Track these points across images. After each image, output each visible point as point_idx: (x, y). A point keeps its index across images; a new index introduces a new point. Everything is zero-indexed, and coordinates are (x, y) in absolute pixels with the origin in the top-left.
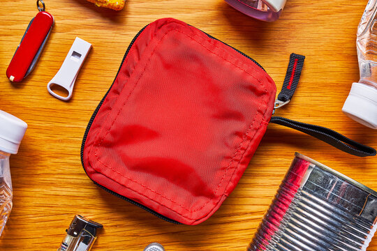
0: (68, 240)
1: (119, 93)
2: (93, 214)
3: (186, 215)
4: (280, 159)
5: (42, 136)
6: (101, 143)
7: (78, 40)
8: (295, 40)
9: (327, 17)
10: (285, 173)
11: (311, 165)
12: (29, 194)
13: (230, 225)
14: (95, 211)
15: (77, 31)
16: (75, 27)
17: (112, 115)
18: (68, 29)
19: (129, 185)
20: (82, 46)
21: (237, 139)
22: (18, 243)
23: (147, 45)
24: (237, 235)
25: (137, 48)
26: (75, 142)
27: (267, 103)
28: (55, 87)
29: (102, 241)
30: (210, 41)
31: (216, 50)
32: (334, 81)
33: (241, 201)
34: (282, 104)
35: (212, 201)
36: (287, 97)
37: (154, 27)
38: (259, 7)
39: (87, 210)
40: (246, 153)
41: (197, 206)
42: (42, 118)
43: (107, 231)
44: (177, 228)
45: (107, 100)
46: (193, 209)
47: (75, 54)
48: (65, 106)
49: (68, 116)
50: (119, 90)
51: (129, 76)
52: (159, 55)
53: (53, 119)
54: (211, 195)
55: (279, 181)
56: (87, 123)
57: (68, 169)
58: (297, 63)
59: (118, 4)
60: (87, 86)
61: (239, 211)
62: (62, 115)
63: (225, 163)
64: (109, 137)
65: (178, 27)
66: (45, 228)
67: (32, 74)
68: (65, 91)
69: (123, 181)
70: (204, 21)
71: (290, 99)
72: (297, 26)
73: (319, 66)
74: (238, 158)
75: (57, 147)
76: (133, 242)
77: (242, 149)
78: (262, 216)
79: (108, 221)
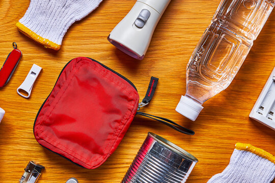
0: (25, 174)
2: (39, 161)
3: (88, 163)
5: (13, 117)
6: (44, 124)
7: (34, 65)
8: (154, 69)
9: (172, 57)
10: (143, 142)
12: (5, 148)
13: (114, 170)
14: (41, 159)
15: (34, 60)
16: (34, 58)
17: (50, 109)
18: (29, 59)
19: (59, 146)
20: (36, 69)
21: (116, 124)
23: (70, 72)
25: (65, 72)
26: (31, 121)
27: (134, 106)
28: (21, 90)
29: (44, 176)
33: (122, 156)
34: (144, 104)
35: (102, 157)
36: (147, 101)
37: (75, 61)
39: (37, 159)
40: (122, 132)
41: (95, 159)
42: (13, 107)
43: (47, 170)
44: (85, 171)
45: (48, 101)
46: (92, 161)
47: (32, 73)
48: (27, 101)
49: (28, 106)
50: (55, 96)
51: (60, 88)
52: (77, 77)
53: (20, 108)
54: (102, 154)
55: (140, 146)
57: (27, 136)
58: (154, 84)
59: (56, 47)
60: (39, 90)
61: (120, 162)
62: (25, 106)
63: (110, 137)
64: (48, 121)
65: (88, 63)
66: (13, 167)
67: (9, 83)
68: (26, 93)
69: (55, 144)
70: (104, 57)
71: (149, 102)
72: (156, 61)
73: (167, 84)
74: (117, 134)
75: (21, 123)
76: (61, 177)
77: (119, 129)
79: (47, 165)
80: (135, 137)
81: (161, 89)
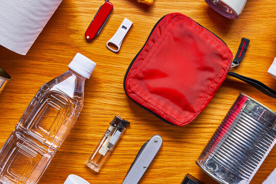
0: (111, 128)
1: (148, 51)
2: (125, 116)
3: (178, 120)
4: (230, 96)
5: (101, 71)
6: (137, 77)
7: (126, 19)
8: (245, 30)
9: (264, 19)
10: (233, 103)
11: (248, 99)
12: (91, 102)
13: (199, 129)
14: (126, 114)
15: (126, 14)
16: (124, 12)
17: (144, 63)
18: (120, 12)
19: (149, 101)
20: (128, 23)
21: (209, 82)
22: (82, 128)
23: (165, 27)
24: (203, 135)
25: (159, 27)
27: (227, 64)
28: (110, 44)
29: (128, 131)
30: (200, 28)
31: (203, 33)
32: (265, 55)
33: (207, 116)
34: (235, 65)
35: (192, 114)
36: (238, 62)
37: (170, 17)
38: (228, 11)
39: (122, 114)
40: (213, 90)
41: (184, 116)
42: (102, 61)
43: (131, 126)
44: (171, 128)
45: (141, 54)
46: (182, 117)
47: (123, 27)
48: (115, 55)
49: (116, 61)
50: (149, 50)
51: (154, 42)
52: (172, 33)
53: (107, 62)
54: (192, 111)
55: (229, 107)
56: (128, 66)
57: (113, 90)
58: (245, 44)
60: (128, 45)
61: (205, 122)
62: (113, 60)
63: (202, 94)
64: (141, 75)
65: (183, 19)
66: (98, 121)
67: (98, 36)
68: (116, 47)
69: (146, 98)
70: (196, 15)
71: (240, 63)
72: (247, 23)
73: (257, 46)
74: (209, 92)
75: (109, 77)
77: (212, 87)
78: (217, 126)
79: (133, 121)
80: (221, 98)
81: (251, 51)
